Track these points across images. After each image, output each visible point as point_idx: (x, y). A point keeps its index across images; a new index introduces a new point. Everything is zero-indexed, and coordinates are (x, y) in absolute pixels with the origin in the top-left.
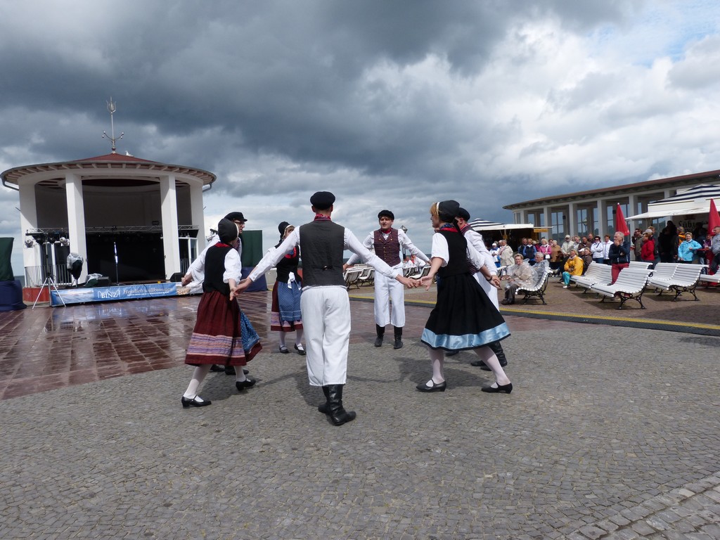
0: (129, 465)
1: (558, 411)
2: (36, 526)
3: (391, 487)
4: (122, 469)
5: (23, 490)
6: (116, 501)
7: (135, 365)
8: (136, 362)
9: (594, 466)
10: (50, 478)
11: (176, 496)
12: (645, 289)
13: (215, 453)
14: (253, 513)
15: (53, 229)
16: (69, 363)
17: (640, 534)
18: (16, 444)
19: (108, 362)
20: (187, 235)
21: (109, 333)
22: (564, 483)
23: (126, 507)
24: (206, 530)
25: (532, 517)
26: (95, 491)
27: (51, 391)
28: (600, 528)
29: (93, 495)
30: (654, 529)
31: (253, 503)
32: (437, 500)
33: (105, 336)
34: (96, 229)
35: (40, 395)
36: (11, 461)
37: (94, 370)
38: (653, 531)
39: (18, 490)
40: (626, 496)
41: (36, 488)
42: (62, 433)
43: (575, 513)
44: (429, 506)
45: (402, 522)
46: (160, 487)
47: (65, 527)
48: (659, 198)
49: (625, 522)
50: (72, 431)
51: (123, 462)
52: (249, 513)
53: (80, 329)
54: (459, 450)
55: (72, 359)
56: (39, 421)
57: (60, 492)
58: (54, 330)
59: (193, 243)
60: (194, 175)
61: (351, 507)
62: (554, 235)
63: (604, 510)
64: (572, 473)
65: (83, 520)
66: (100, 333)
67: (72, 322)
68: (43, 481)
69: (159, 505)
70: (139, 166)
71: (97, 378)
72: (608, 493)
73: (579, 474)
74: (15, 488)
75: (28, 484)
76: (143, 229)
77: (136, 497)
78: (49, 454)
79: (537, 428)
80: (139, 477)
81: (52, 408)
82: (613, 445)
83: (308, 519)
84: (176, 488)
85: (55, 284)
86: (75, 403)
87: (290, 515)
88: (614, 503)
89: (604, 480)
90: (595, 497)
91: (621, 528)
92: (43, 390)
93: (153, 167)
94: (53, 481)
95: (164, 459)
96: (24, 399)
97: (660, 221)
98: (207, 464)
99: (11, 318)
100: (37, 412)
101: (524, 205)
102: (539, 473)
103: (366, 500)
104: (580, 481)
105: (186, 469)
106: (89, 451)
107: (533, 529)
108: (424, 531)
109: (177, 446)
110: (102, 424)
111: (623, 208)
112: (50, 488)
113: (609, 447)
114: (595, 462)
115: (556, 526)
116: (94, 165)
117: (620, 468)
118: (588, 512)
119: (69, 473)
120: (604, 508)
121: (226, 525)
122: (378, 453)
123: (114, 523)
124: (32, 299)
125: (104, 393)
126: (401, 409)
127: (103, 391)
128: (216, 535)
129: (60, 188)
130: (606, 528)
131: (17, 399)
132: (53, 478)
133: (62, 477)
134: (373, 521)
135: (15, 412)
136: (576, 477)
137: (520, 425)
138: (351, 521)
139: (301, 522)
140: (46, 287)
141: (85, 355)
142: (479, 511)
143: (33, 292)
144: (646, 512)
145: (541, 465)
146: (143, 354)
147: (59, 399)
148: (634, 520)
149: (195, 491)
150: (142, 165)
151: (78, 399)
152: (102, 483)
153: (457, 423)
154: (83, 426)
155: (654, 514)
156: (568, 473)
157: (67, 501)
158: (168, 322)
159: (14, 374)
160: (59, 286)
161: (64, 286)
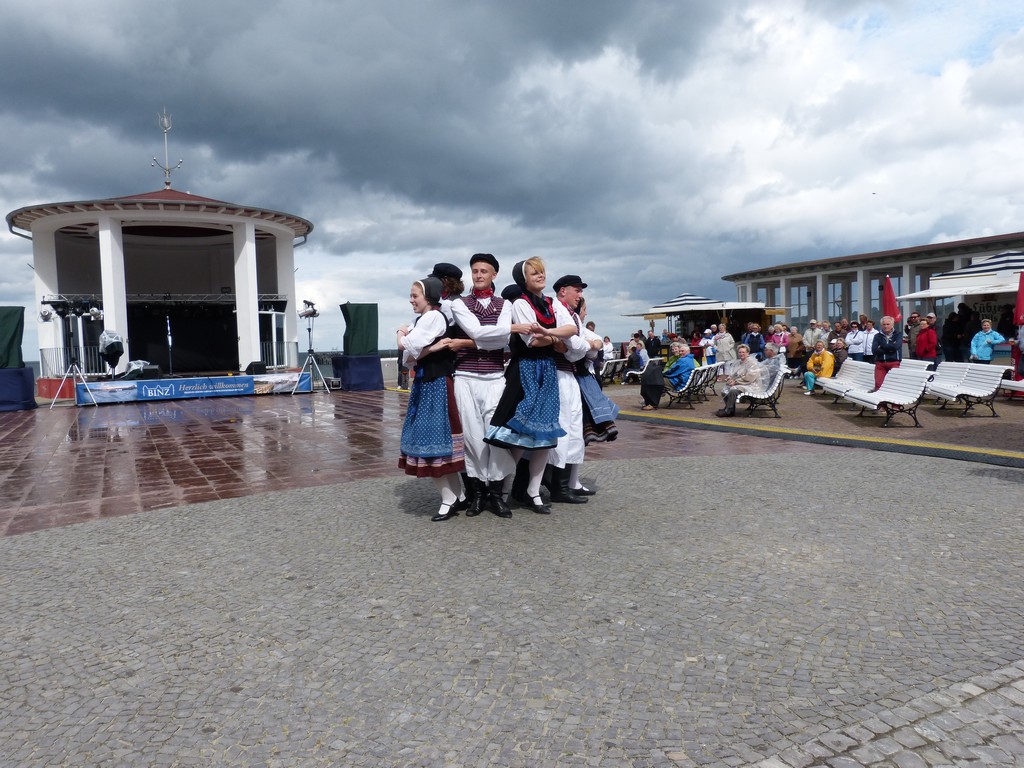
0: (182, 632)
1: (793, 570)
2: (50, 714)
3: (552, 672)
4: (173, 637)
5: (32, 664)
6: (163, 682)
7: (194, 491)
8: (196, 487)
9: (844, 649)
10: (70, 648)
11: (249, 677)
12: (922, 399)
13: (305, 618)
14: (356, 704)
15: (81, 296)
16: (101, 486)
17: (904, 746)
18: (24, 598)
19: (155, 486)
20: (270, 308)
21: (158, 446)
22: (799, 672)
23: (177, 690)
24: (290, 727)
25: (752, 719)
26: (135, 668)
27: (75, 525)
28: (848, 736)
29: (130, 674)
30: (925, 739)
31: (356, 690)
32: (617, 691)
33: (152, 449)
34: (142, 297)
35: (59, 530)
36: (17, 622)
37: (137, 497)
38: (924, 743)
39: (26, 664)
40: (886, 692)
41: (51, 662)
42: (89, 585)
43: (813, 714)
44: (605, 699)
45: (567, 721)
46: (226, 663)
47: (91, 717)
48: (945, 269)
49: (884, 728)
50: (103, 583)
51: (174, 628)
52: (351, 703)
53: (117, 439)
54: (650, 622)
55: (106, 482)
56: (57, 566)
57: (85, 667)
58: (81, 439)
59: (280, 320)
60: (282, 222)
61: (496, 698)
62: (794, 319)
63: (854, 711)
64: (811, 658)
65: (117, 707)
66: (146, 445)
67: (106, 429)
68: (62, 651)
69: (224, 690)
70: (203, 208)
71: (139, 508)
72: (861, 687)
73: (821, 659)
74: (22, 661)
75: (40, 656)
76: (209, 298)
77: (192, 677)
78: (71, 614)
79: (763, 594)
80: (197, 649)
81: (76, 549)
82: (869, 619)
83: (434, 714)
84: (249, 667)
85: (82, 374)
86: (108, 543)
87: (409, 708)
88: (868, 702)
89: (857, 668)
90: (843, 692)
91: (878, 737)
92: (63, 523)
93: (224, 210)
94: (75, 651)
95: (232, 624)
96: (36, 536)
97: (947, 302)
98: (292, 633)
99: (20, 421)
100: (55, 554)
101: (752, 275)
102: (764, 656)
103: (518, 689)
104: (822, 669)
105: (263, 639)
106: (127, 611)
107: (752, 736)
108: (598, 735)
109: (251, 606)
110: (145, 574)
111: (894, 282)
112: (71, 662)
113: (864, 622)
114: (844, 643)
115: (786, 732)
116: (139, 206)
117: (880, 652)
118: (832, 713)
119: (98, 642)
120: (854, 708)
121: (318, 720)
122: (536, 623)
123: (160, 713)
124: (50, 395)
125: (149, 530)
126: (570, 561)
127: (147, 527)
128: (304, 734)
129: (91, 237)
130: (857, 736)
131: (27, 536)
132: (75, 648)
133: (88, 647)
134: (527, 719)
135: (23, 553)
136: (816, 663)
137: (738, 588)
138: (495, 718)
139: (424, 719)
140: (70, 379)
141: (124, 474)
142: (676, 708)
143: (51, 384)
144: (914, 715)
145: (767, 645)
146: (205, 476)
147: (86, 537)
148: (897, 726)
149: (276, 671)
150: (208, 207)
151: (112, 537)
152: (143, 657)
153: (649, 583)
154: (120, 576)
155: (925, 718)
156: (805, 657)
157: (95, 680)
158: (243, 431)
159: (23, 500)
160: (89, 377)
161: (96, 377)
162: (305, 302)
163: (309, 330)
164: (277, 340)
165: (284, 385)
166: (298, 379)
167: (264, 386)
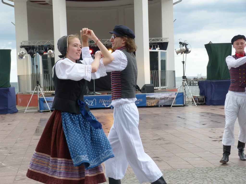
20: (157, 47)
59: (163, 55)
85: (42, 92)
124: (24, 104)
129: (47, 4)
140: (35, 94)
143: (25, 98)
160: (46, 93)
161: (50, 93)
162: (180, 43)
163: (183, 62)
164: (162, 69)
165: (166, 100)
166: (175, 97)
167: (152, 101)
